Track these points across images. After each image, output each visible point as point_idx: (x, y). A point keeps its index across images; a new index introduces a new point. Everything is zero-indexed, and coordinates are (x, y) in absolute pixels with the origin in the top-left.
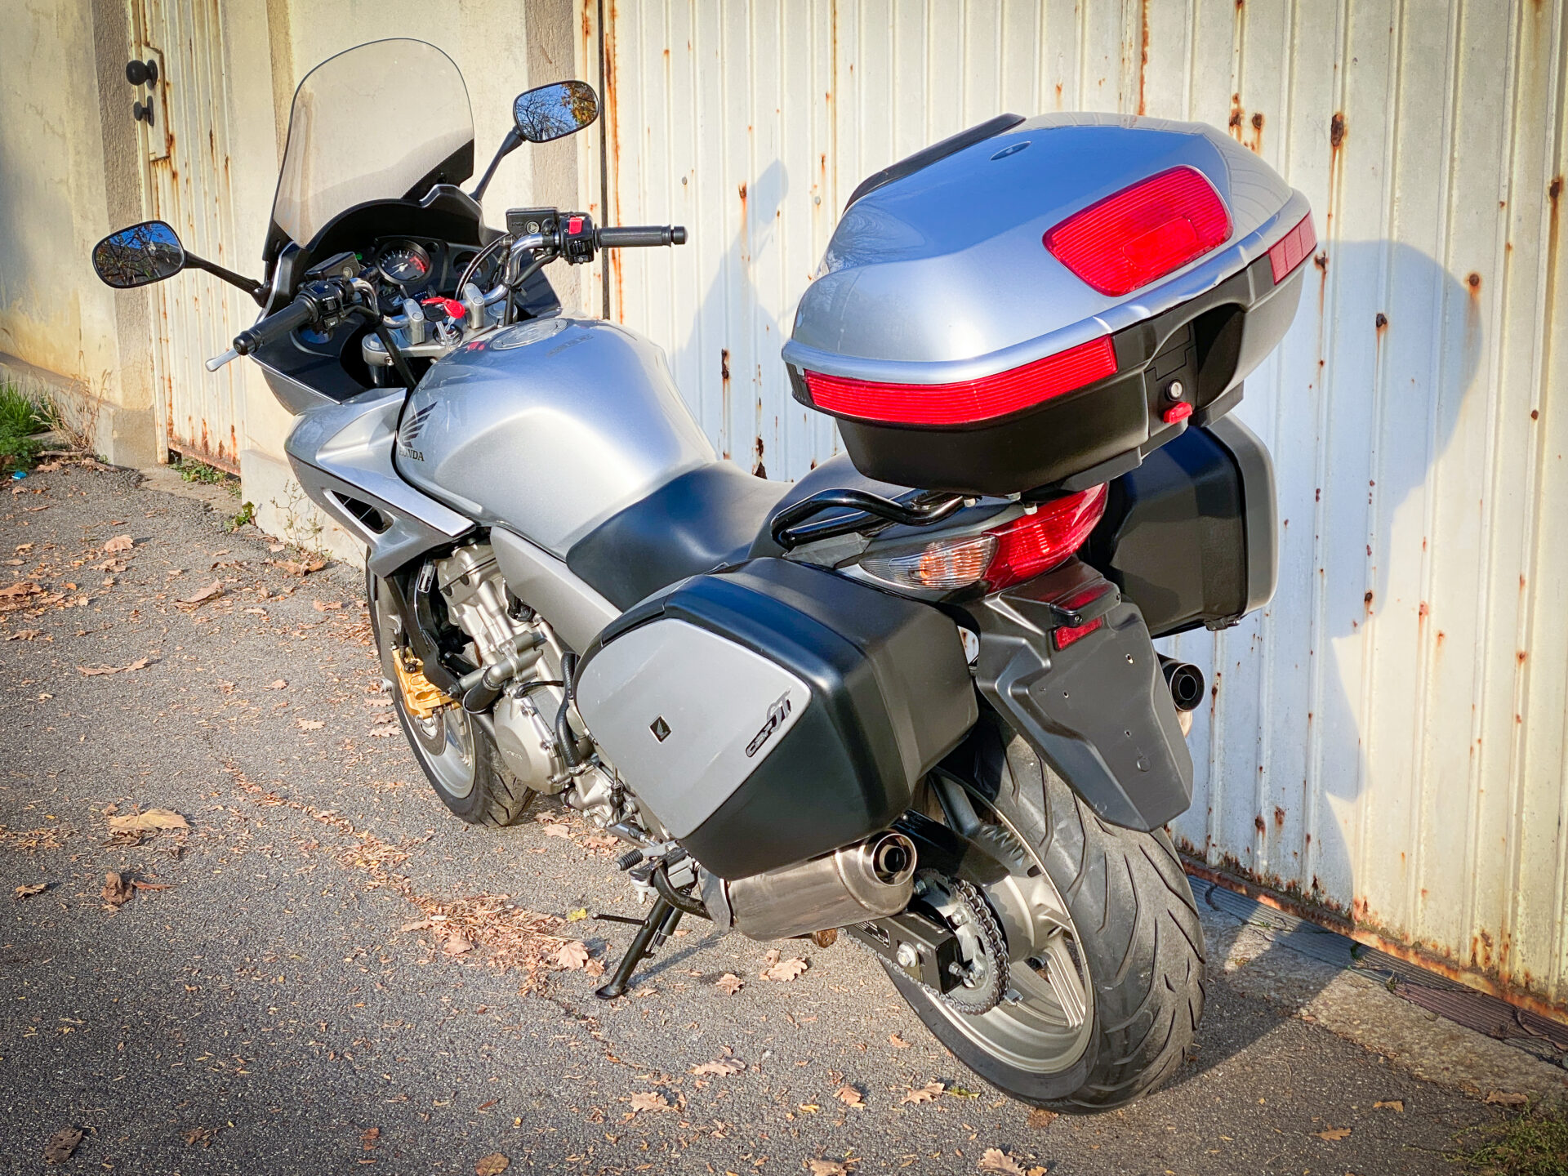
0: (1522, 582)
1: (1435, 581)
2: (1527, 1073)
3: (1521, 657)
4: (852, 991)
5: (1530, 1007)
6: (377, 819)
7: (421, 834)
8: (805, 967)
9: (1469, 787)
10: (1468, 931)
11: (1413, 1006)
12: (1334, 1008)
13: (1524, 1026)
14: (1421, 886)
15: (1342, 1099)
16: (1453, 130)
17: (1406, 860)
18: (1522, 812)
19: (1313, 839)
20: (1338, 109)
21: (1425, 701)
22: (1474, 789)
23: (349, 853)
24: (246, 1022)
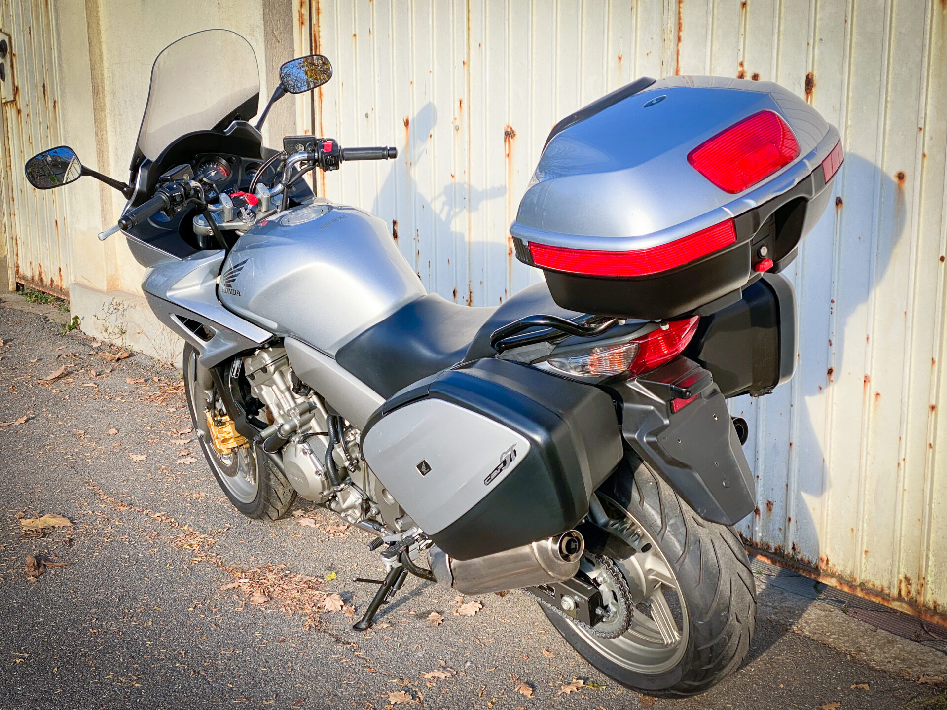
0: (933, 362)
1: (874, 361)
2: (939, 663)
3: (933, 408)
4: (513, 622)
5: (938, 622)
6: (192, 517)
7: (222, 526)
8: (481, 607)
9: (897, 487)
10: (896, 575)
11: (861, 622)
12: (812, 625)
13: (930, 633)
14: (864, 548)
15: (830, 683)
16: (887, 83)
17: (854, 533)
18: (932, 503)
19: (792, 520)
20: (810, 70)
21: (868, 435)
22: (900, 489)
23: (179, 539)
24: (133, 652)
